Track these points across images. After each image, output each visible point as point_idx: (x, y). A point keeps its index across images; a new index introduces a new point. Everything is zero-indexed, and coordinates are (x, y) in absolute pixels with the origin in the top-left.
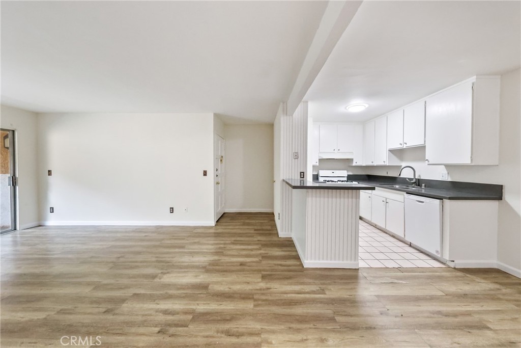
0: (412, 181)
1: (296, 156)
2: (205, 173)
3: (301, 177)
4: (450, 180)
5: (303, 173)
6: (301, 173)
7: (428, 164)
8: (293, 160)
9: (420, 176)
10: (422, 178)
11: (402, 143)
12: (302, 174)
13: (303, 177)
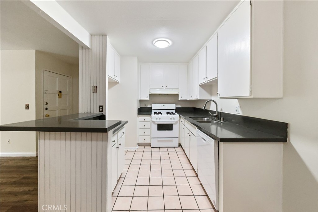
0: (214, 115)
1: (95, 89)
2: (27, 107)
3: (100, 111)
4: (241, 114)
5: (102, 106)
6: (100, 106)
7: (221, 98)
8: (92, 93)
9: (222, 110)
10: (223, 112)
11: (205, 78)
12: (101, 108)
13: (102, 111)
